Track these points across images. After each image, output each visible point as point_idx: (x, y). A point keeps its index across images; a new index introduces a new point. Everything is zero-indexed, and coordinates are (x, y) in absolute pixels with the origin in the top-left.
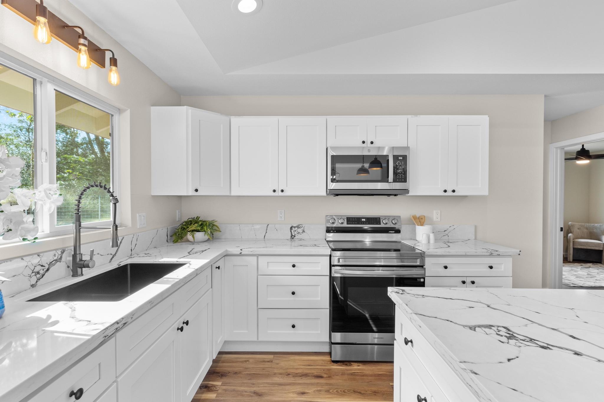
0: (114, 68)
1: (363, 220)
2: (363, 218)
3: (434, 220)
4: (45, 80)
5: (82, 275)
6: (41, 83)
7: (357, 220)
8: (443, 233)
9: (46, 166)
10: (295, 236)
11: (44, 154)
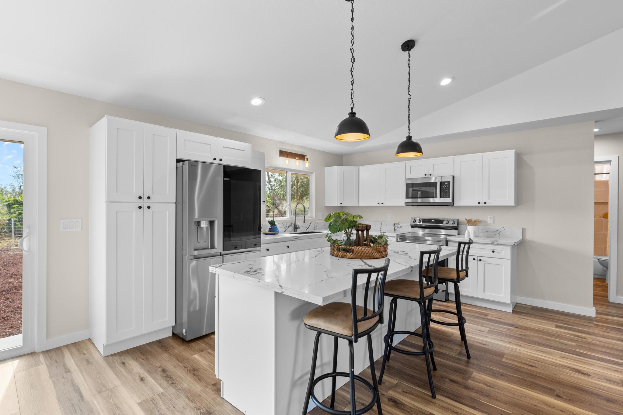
0: (307, 161)
1: (432, 221)
2: (433, 220)
3: (489, 223)
4: (289, 171)
5: (296, 231)
6: (288, 172)
7: (429, 221)
8: (496, 232)
9: (289, 197)
10: (396, 229)
11: (288, 194)
